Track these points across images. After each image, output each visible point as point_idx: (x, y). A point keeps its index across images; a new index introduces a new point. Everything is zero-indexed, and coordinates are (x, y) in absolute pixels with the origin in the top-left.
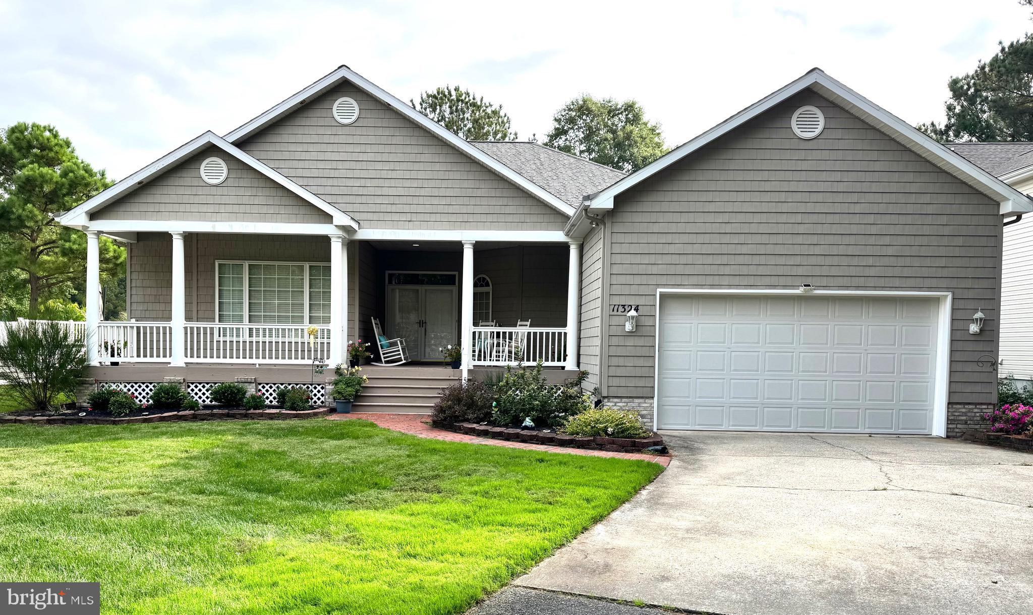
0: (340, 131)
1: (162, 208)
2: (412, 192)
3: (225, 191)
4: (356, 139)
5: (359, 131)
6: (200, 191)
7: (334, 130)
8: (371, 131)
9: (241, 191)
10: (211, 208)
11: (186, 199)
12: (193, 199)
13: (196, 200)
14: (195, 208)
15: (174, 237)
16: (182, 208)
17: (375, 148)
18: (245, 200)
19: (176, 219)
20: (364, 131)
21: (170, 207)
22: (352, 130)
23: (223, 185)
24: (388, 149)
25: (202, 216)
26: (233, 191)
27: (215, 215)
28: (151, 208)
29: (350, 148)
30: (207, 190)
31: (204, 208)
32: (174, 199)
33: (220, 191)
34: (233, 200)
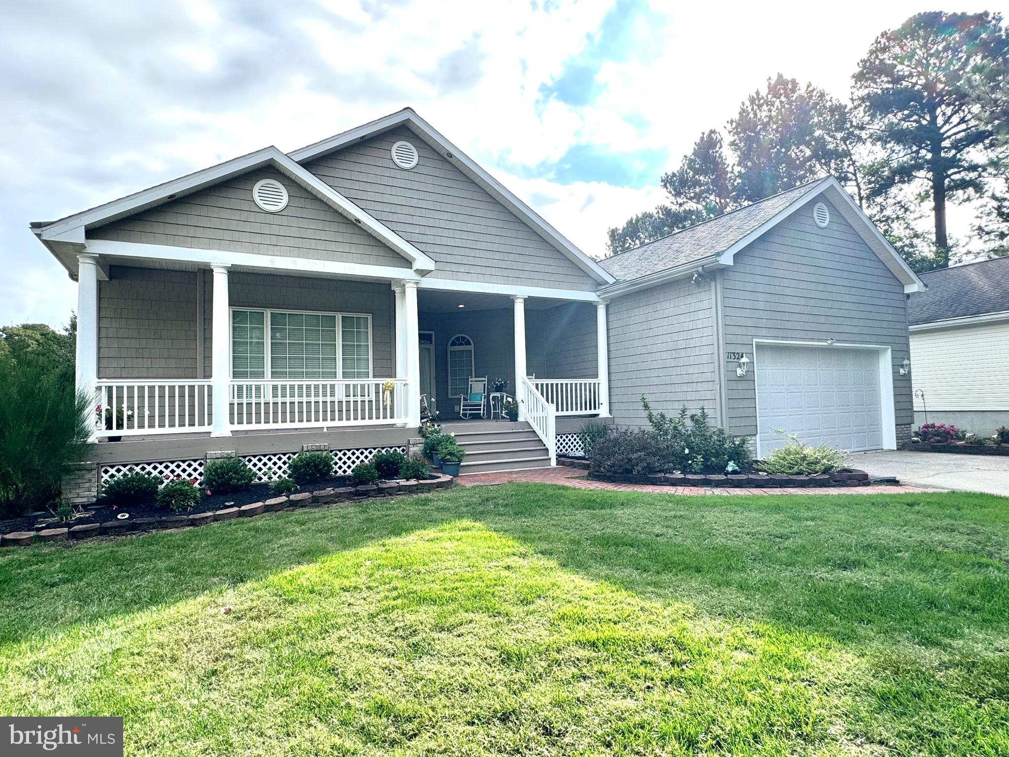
0: (399, 174)
1: (199, 232)
2: (469, 244)
3: (285, 221)
4: (416, 186)
5: (417, 177)
6: (252, 217)
7: (392, 173)
8: (430, 180)
9: (305, 223)
10: (266, 240)
11: (233, 225)
12: (242, 226)
13: (247, 227)
14: (245, 237)
15: (216, 271)
16: (228, 235)
17: (434, 197)
18: (310, 234)
19: (219, 249)
20: (422, 178)
21: (209, 233)
22: (411, 176)
23: (283, 213)
24: (445, 199)
25: (255, 248)
26: (294, 222)
27: (273, 248)
28: (183, 231)
29: (408, 193)
30: (261, 218)
31: (258, 239)
32: (217, 223)
33: (278, 220)
34: (295, 232)
